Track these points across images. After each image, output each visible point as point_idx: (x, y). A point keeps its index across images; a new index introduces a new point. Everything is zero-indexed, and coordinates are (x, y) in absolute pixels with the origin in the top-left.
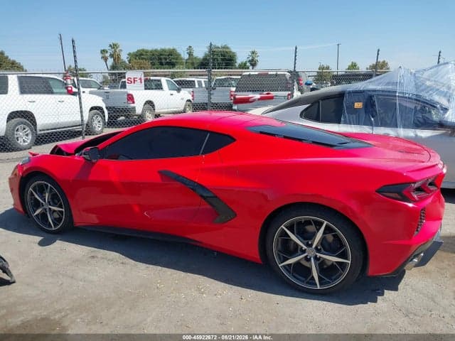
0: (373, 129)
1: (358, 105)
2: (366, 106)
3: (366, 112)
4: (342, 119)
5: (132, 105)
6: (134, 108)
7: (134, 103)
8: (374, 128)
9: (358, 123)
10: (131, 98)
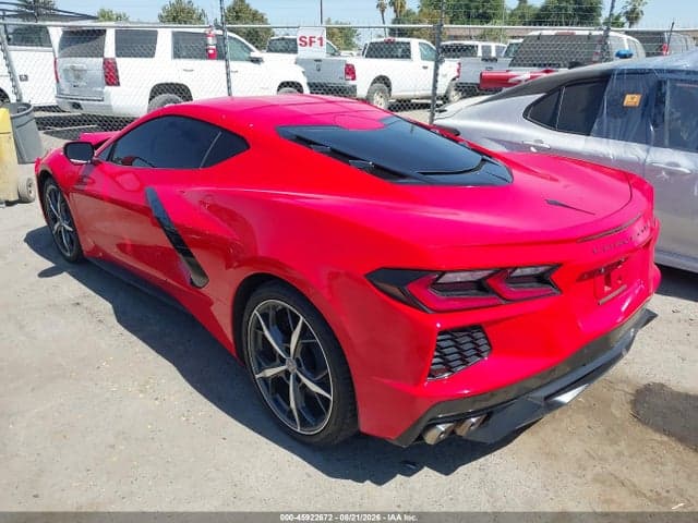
0: (648, 151)
1: (632, 100)
2: (645, 102)
3: (643, 115)
4: (595, 126)
5: (351, 83)
6: (354, 87)
7: (354, 79)
8: (653, 149)
9: (624, 136)
10: (350, 71)
